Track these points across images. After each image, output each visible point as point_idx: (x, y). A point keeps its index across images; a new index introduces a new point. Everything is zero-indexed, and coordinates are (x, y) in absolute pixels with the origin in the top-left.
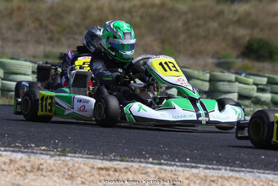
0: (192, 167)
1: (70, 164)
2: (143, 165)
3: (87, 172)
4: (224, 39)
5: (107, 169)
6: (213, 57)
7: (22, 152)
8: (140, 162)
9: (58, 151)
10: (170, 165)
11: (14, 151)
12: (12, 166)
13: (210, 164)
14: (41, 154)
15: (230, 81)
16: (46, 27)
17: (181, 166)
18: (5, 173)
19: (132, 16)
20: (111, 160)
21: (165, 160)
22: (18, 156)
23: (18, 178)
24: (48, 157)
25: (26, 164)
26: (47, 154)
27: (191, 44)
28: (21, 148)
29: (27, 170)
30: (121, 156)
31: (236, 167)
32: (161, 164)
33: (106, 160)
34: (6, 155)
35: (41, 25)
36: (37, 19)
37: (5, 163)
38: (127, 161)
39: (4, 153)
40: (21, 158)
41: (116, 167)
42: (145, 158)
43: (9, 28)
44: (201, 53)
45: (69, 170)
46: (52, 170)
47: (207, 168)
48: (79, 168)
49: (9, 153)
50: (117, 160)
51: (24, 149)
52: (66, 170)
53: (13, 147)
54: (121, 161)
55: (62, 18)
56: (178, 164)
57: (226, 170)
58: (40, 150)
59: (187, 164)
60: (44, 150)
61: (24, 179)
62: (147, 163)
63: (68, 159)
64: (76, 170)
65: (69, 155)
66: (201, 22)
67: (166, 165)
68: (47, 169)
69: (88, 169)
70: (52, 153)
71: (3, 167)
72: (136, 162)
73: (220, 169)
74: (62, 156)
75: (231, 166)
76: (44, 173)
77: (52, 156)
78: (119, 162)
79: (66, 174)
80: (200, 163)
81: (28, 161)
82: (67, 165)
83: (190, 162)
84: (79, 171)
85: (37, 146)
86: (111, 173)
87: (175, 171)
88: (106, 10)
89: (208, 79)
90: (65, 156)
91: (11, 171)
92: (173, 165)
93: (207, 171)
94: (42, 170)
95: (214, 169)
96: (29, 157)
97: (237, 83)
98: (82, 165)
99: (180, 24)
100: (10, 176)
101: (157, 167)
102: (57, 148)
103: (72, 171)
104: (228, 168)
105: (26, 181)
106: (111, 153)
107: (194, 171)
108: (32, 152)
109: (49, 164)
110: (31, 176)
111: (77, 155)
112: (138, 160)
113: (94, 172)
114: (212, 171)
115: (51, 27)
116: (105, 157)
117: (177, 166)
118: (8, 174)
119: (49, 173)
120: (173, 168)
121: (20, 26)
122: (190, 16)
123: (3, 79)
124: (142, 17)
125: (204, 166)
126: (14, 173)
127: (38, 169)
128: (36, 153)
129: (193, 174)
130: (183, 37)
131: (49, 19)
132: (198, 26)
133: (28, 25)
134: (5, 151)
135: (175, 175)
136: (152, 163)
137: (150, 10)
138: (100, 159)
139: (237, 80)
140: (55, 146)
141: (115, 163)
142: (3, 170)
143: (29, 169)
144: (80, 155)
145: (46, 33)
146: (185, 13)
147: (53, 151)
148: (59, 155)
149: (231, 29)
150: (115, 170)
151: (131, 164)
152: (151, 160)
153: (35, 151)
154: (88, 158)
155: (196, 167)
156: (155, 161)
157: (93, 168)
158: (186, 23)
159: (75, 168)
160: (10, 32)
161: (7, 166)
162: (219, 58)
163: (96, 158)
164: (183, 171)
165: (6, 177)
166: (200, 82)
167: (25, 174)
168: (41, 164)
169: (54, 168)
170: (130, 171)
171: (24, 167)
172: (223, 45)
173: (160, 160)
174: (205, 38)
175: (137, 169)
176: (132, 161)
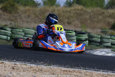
0: (98, 71)
1: (53, 69)
2: (80, 70)
3: (59, 72)
4: (104, 23)
5: (66, 71)
6: (100, 29)
7: (34, 64)
8: (78, 68)
9: (47, 64)
10: (89, 70)
11: (31, 64)
12: (31, 69)
13: (104, 70)
14: (41, 65)
15: (108, 39)
16: (38, 17)
17: (94, 70)
18: (29, 71)
19: (70, 13)
20: (67, 68)
21: (87, 68)
22: (33, 65)
23: (34, 73)
24: (44, 66)
25: (36, 68)
26: (44, 65)
27: (92, 24)
28: (34, 62)
29: (37, 71)
30: (71, 66)
31: (114, 71)
32: (86, 69)
33: (65, 67)
34: (28, 65)
35: (36, 16)
36: (35, 14)
37: (28, 68)
38: (73, 68)
39: (28, 64)
40: (34, 66)
41: (70, 70)
42: (80, 67)
43: (25, 17)
44: (95, 27)
45: (52, 71)
46: (46, 71)
47: (103, 71)
48: (56, 70)
49: (29, 64)
50: (70, 68)
51: (35, 63)
52: (51, 71)
53: (31, 62)
54: (71, 68)
55: (44, 13)
56: (92, 69)
57: (110, 72)
58: (41, 63)
59: (96, 70)
60: (42, 63)
61: (36, 74)
62: (81, 69)
63: (51, 67)
64: (55, 71)
65: (52, 65)
66: (96, 16)
67: (88, 70)
68: (44, 70)
69: (59, 71)
70: (45, 64)
71: (28, 69)
72: (76, 68)
73: (108, 72)
74: (49, 66)
75: (112, 71)
76: (43, 72)
77: (45, 66)
78: (70, 69)
79: (51, 73)
80: (100, 69)
81: (37, 68)
82: (51, 69)
83: (96, 69)
84: (56, 72)
85: (39, 62)
86: (68, 72)
87: (91, 72)
88: (61, 11)
89: (100, 38)
90: (50, 66)
91: (31, 71)
92: (91, 70)
93: (104, 72)
94: (42, 71)
95: (106, 72)
96: (37, 66)
97: (111, 39)
98: (57, 69)
99: (88, 17)
100: (30, 73)
101: (85, 71)
102: (47, 63)
103: (54, 71)
104: (111, 71)
105: (37, 75)
106: (67, 65)
107: (99, 72)
108: (38, 64)
109: (45, 69)
110: (38, 73)
111: (55, 66)
112: (77, 68)
113: (62, 72)
114: (105, 72)
115: (40, 17)
116: (65, 66)
117: (92, 70)
118: (30, 72)
119: (45, 72)
120: (91, 71)
121: (29, 16)
122: (92, 14)
123: (24, 36)
124: (74, 14)
125: (102, 70)
126: (32, 72)
127: (41, 70)
128: (40, 64)
129: (98, 74)
130: (89, 21)
131: (39, 14)
132: (95, 17)
133: (32, 16)
134: (28, 63)
135: (92, 74)
136: (82, 69)
137: (77, 11)
138: (63, 67)
139: (111, 38)
140: (46, 62)
141: (69, 69)
142: (28, 71)
143: (37, 70)
144: (56, 66)
145: (38, 19)
146: (90, 13)
147: (46, 64)
148: (48, 65)
149: (107, 19)
150: (70, 71)
151: (75, 69)
152: (82, 68)
153: (39, 64)
154: (59, 67)
155: (99, 71)
156: (84, 68)
157: (61, 71)
158: (90, 16)
159: (55, 70)
160: (25, 19)
161: (29, 69)
162: (102, 30)
163: (61, 67)
164: (95, 72)
165: (29, 73)
166: (97, 39)
167: (36, 72)
168: (42, 69)
169: (47, 70)
170: (75, 72)
171: (36, 70)
172: (104, 25)
173: (86, 68)
174: (97, 22)
175: (78, 71)
176: (75, 68)
